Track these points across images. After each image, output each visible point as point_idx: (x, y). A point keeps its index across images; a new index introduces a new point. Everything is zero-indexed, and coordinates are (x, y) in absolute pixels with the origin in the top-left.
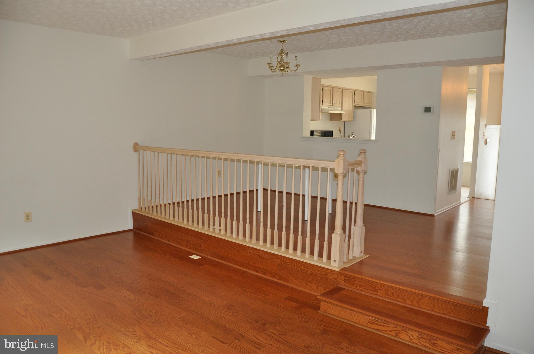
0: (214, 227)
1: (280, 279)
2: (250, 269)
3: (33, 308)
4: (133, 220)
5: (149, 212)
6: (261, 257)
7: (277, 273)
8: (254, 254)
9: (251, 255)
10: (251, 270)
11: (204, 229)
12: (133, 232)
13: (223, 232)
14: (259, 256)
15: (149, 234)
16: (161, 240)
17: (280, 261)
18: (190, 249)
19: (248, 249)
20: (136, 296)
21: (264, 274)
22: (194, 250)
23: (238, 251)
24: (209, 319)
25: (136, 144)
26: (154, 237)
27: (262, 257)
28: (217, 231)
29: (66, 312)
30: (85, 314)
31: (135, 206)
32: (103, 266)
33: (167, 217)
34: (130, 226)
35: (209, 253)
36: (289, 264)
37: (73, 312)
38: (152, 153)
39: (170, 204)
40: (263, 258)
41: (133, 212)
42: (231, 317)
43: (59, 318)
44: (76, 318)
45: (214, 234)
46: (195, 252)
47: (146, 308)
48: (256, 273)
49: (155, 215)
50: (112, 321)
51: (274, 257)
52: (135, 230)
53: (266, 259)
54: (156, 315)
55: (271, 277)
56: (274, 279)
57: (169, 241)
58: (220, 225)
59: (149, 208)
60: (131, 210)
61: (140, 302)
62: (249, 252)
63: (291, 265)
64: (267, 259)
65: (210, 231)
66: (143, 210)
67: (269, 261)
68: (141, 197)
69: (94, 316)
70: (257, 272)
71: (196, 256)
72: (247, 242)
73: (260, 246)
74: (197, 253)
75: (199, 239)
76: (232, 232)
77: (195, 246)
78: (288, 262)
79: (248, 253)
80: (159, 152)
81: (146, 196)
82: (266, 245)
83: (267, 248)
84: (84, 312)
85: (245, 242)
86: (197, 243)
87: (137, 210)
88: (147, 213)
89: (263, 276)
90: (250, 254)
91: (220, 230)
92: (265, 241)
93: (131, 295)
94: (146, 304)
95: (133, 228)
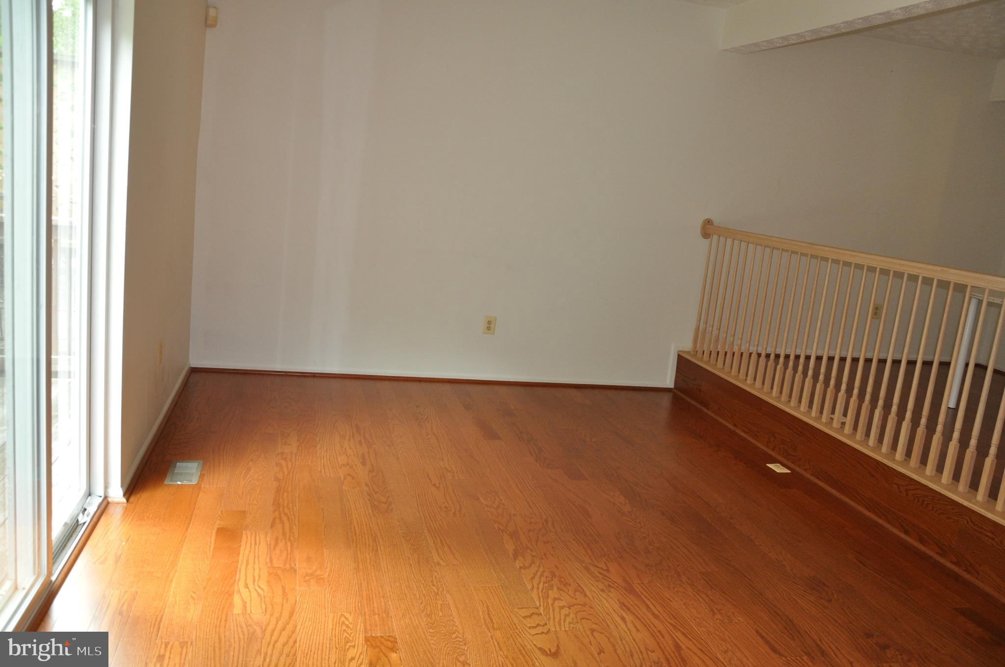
0: (832, 416)
1: (957, 564)
2: (889, 522)
3: (453, 476)
4: (677, 371)
5: (709, 361)
6: (923, 501)
7: (953, 547)
8: (906, 490)
9: (901, 492)
10: (891, 524)
11: (810, 414)
12: (671, 395)
13: (848, 429)
14: (918, 500)
15: (701, 403)
16: (721, 420)
17: (967, 521)
18: (773, 450)
19: (896, 476)
20: (634, 509)
21: (921, 541)
22: (779, 454)
23: (873, 476)
24: (762, 595)
25: (708, 222)
26: (709, 413)
27: (925, 502)
28: (836, 424)
29: (502, 500)
30: (531, 512)
31: (687, 345)
32: (593, 440)
33: (742, 376)
34: (668, 380)
35: (809, 468)
36: (988, 533)
37: (513, 503)
38: (736, 242)
39: (759, 355)
40: (928, 504)
41: (679, 355)
42: (812, 606)
43: (487, 506)
44: (514, 515)
45: (828, 429)
46: (780, 458)
47: (644, 535)
48: (903, 536)
49: (718, 369)
50: (574, 540)
51: (953, 509)
52: (675, 391)
53: (932, 510)
54: (659, 554)
55: (937, 553)
56: (942, 560)
57: (735, 425)
58: (845, 414)
59: (710, 354)
60: (676, 352)
61: (638, 521)
62: (898, 485)
64: (935, 509)
65: (822, 421)
66: (699, 355)
67: (939, 514)
68: (700, 328)
69: (546, 520)
70: (906, 532)
71: (781, 467)
72: (896, 462)
73: (926, 477)
74: (786, 462)
75: (795, 433)
76: (868, 434)
77: (783, 446)
78: (987, 529)
79: (894, 486)
80: (756, 244)
81: (709, 329)
82: (941, 478)
83: (942, 485)
84: (531, 508)
85: (894, 460)
86: (789, 440)
87: (688, 353)
88: (705, 363)
89: (916, 544)
90: (899, 488)
91: (843, 424)
92: (940, 468)
93: (626, 503)
94: (646, 528)
95: (674, 388)
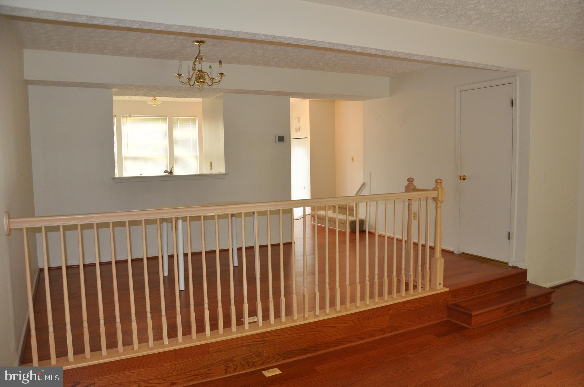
1: (392, 331)
6: (368, 318)
7: (388, 326)
8: (358, 319)
9: (355, 323)
14: (366, 319)
17: (391, 311)
27: (370, 317)
36: (402, 308)
51: (385, 310)
53: (374, 318)
55: (382, 335)
63: (404, 309)
64: (376, 317)
67: (378, 318)
70: (363, 339)
77: (247, 361)
78: (401, 308)
79: (350, 322)
86: (252, 353)
89: (371, 339)
